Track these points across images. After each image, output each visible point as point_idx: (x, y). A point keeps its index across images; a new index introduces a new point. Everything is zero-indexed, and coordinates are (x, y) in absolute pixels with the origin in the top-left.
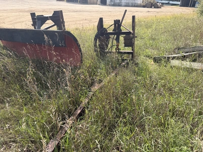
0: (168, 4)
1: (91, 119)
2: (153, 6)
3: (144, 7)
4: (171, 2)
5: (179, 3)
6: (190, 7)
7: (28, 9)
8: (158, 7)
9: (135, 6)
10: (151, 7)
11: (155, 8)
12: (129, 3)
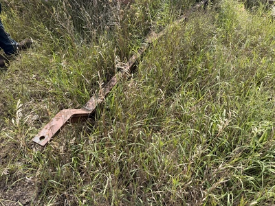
1: (145, 78)
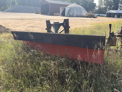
0: (99, 16)
2: (92, 16)
3: (87, 17)
4: (101, 15)
5: (105, 15)
6: (112, 17)
7: (20, 18)
8: (95, 18)
9: (82, 17)
10: (91, 18)
11: (93, 18)
12: (78, 15)
